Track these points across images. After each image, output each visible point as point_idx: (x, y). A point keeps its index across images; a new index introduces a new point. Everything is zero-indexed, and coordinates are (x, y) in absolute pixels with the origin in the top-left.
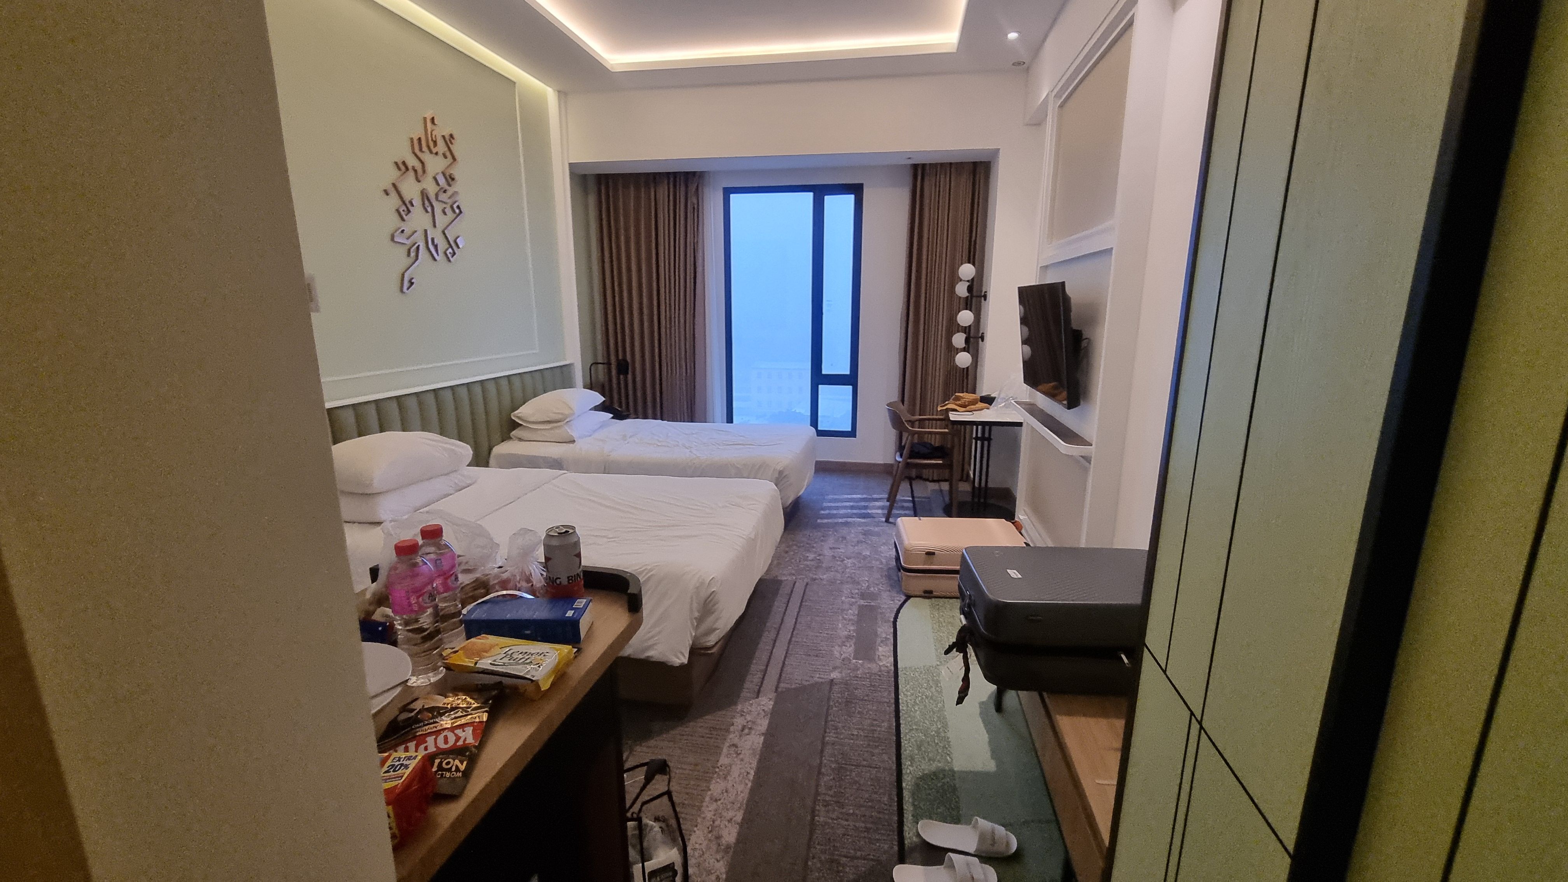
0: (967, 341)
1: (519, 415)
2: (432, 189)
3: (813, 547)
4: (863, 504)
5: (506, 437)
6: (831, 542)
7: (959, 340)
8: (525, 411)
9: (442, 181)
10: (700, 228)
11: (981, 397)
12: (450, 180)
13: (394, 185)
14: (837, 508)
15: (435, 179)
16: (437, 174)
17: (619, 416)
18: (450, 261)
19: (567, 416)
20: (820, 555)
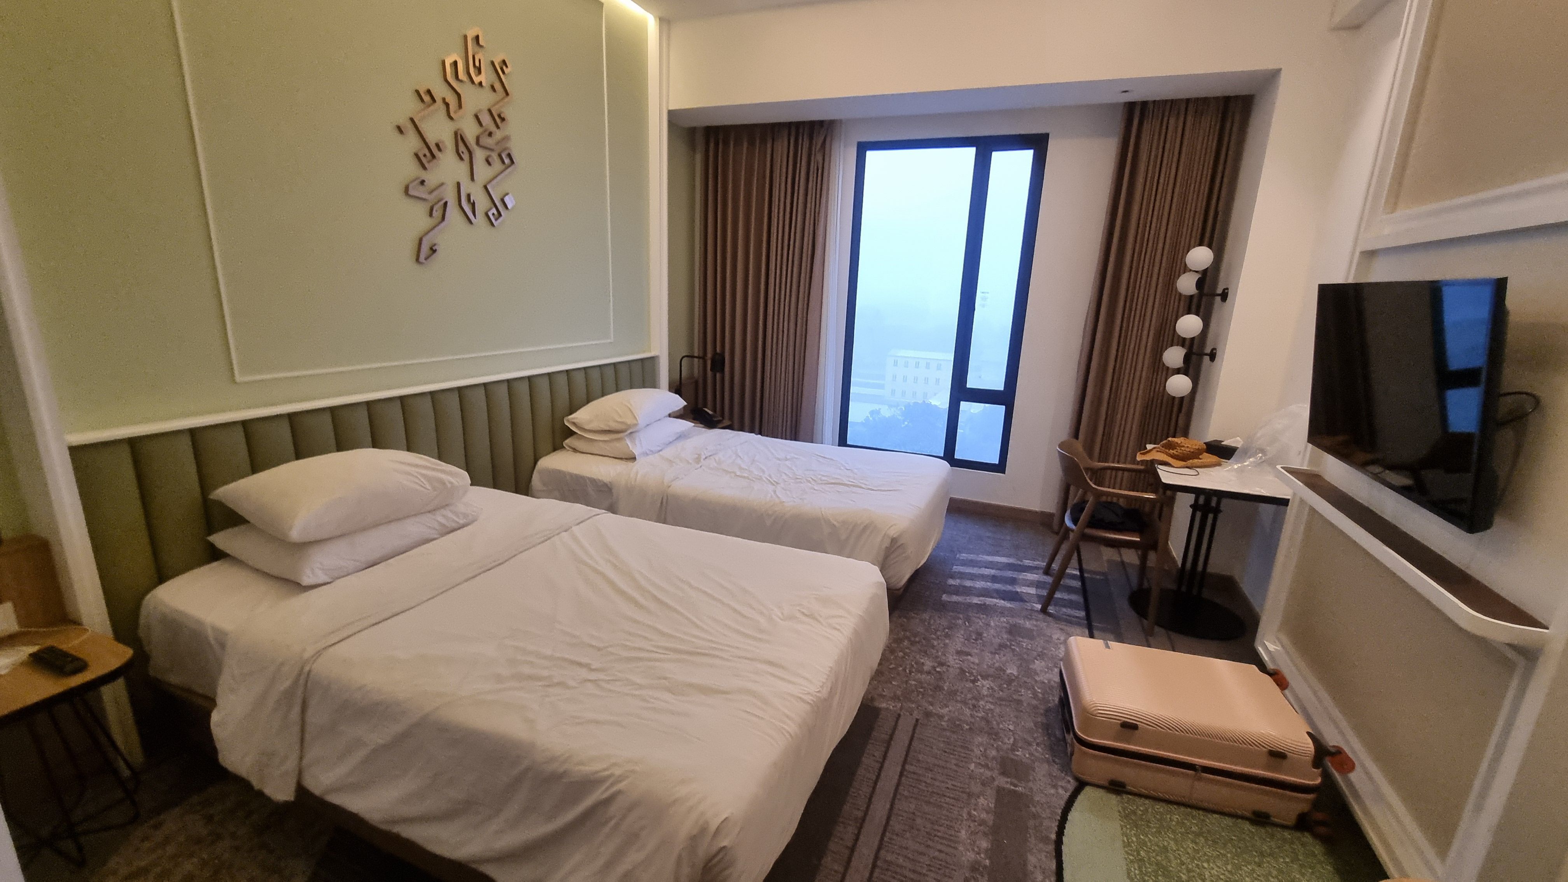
0: (1187, 359)
1: (575, 421)
2: (471, 131)
3: (933, 647)
4: (1009, 574)
5: (557, 447)
6: (958, 641)
7: (1174, 356)
8: (583, 416)
9: (486, 119)
10: (824, 193)
11: (1208, 444)
12: (498, 120)
13: (412, 120)
14: (973, 577)
15: (477, 117)
16: (480, 111)
17: (710, 423)
18: (492, 225)
19: (629, 427)
20: (942, 664)
